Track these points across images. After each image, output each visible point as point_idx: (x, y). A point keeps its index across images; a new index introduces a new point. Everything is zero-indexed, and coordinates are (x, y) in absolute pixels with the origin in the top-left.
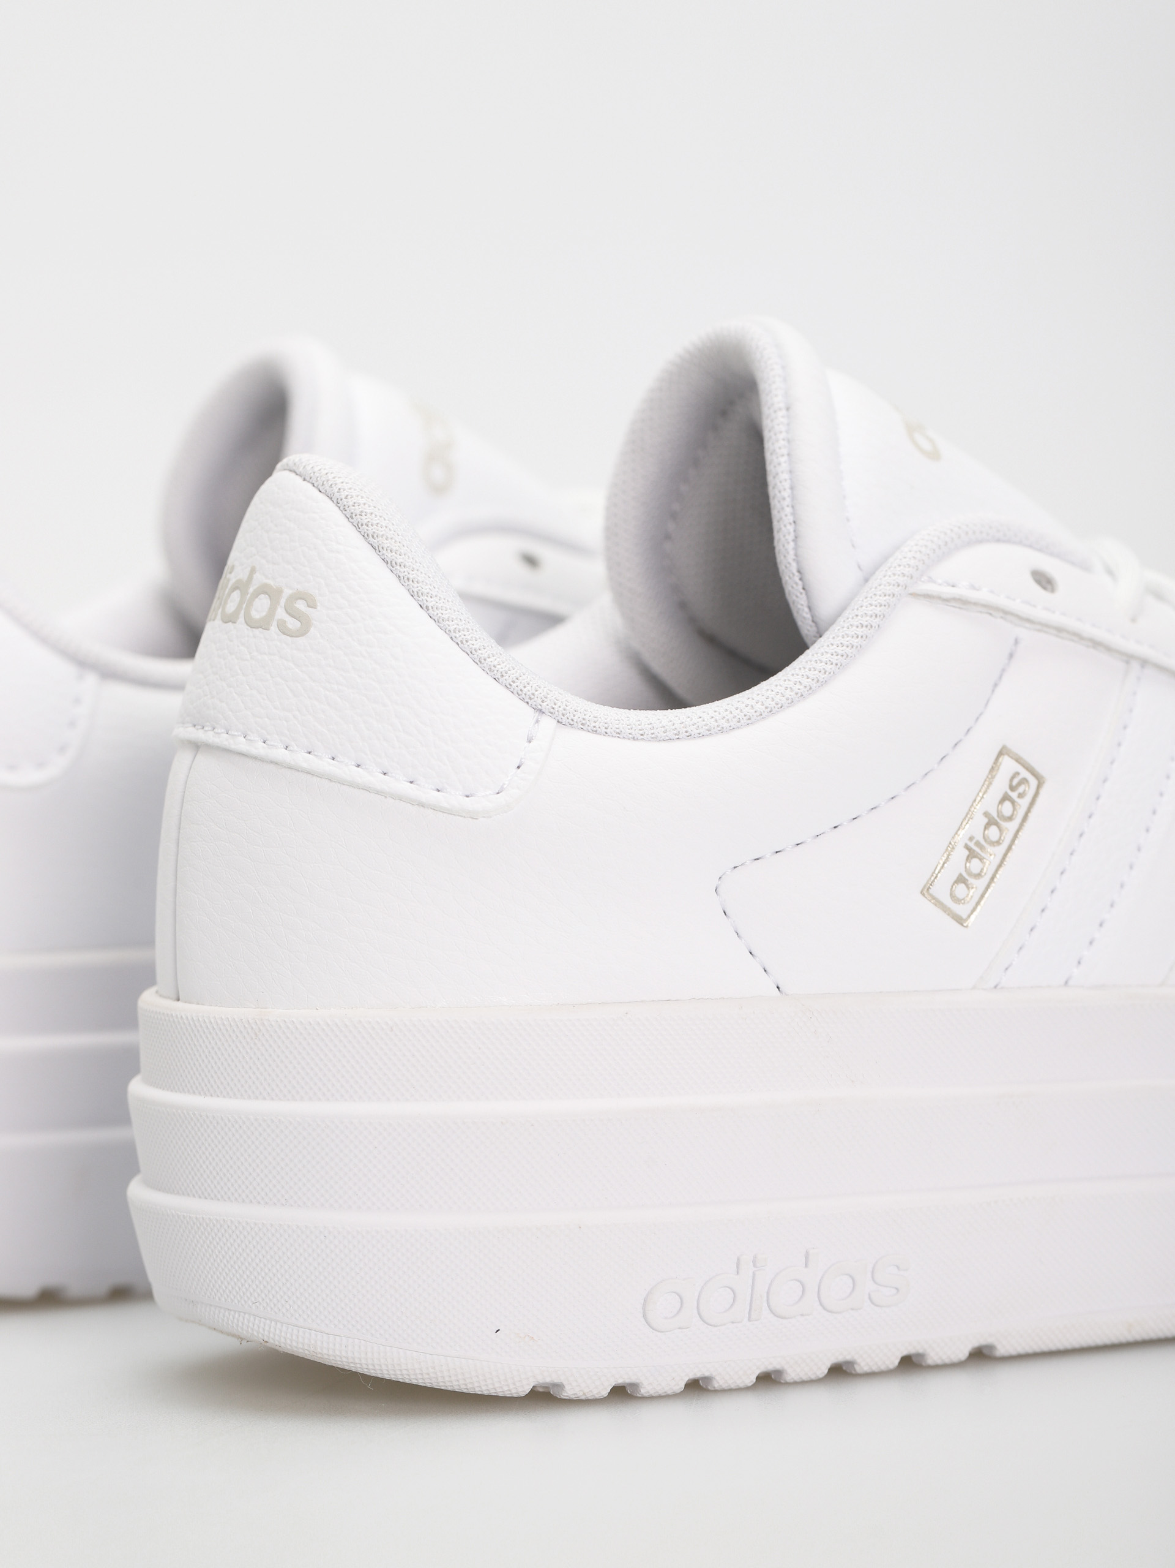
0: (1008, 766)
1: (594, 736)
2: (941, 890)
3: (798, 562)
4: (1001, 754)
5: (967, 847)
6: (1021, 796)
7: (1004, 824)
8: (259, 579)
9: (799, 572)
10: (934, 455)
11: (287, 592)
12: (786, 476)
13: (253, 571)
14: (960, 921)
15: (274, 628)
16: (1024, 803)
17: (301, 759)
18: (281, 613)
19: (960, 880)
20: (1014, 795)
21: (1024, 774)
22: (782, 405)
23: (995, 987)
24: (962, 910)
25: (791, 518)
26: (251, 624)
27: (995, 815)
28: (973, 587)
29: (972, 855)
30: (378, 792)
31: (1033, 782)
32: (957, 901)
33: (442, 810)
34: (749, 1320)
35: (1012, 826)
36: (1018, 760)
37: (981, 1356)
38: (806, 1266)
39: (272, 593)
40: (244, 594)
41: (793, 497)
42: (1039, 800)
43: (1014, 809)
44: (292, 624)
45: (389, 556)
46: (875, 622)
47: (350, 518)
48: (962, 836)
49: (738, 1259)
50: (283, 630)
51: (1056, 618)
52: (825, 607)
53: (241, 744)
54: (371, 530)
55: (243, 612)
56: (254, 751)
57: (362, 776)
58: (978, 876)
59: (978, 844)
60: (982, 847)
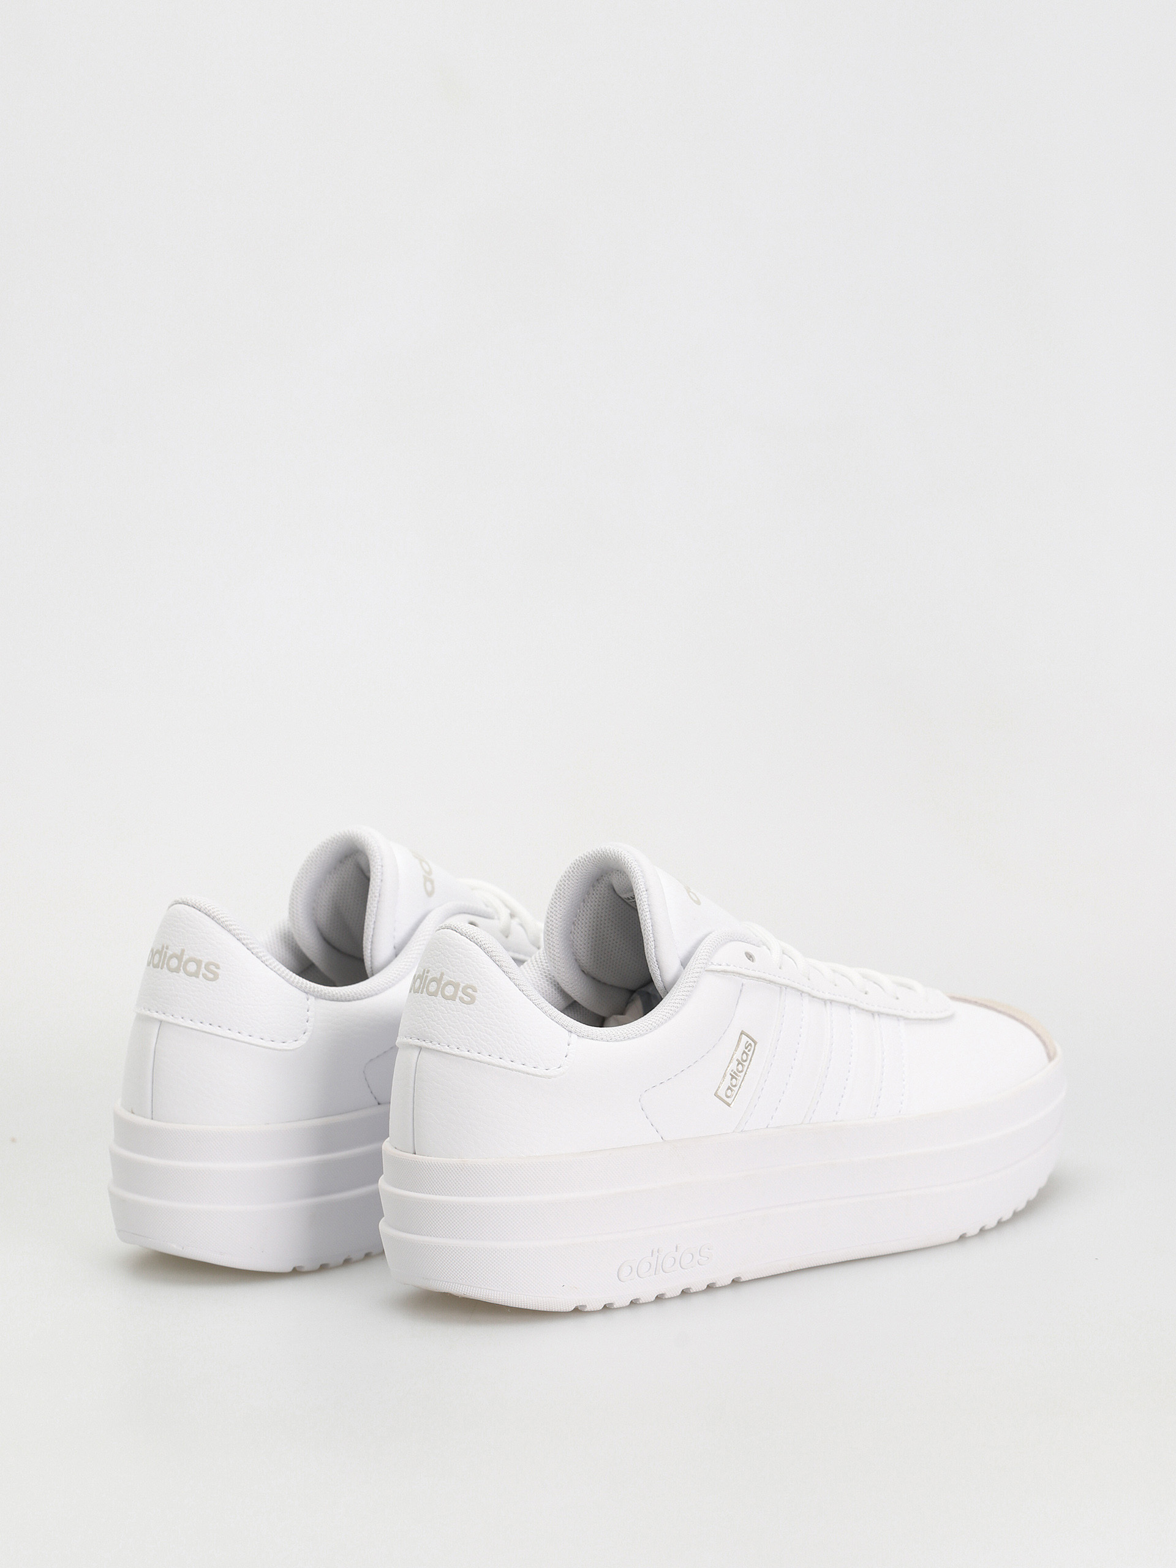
0: (744, 1038)
1: (592, 1041)
2: (721, 1093)
3: (656, 957)
4: (741, 1034)
5: (731, 1074)
6: (749, 1051)
7: (744, 1063)
8: (446, 978)
9: (657, 961)
10: (698, 902)
11: (462, 985)
12: (649, 921)
13: (442, 974)
14: (729, 1105)
15: (457, 1000)
16: (750, 1053)
17: (476, 1056)
18: (460, 994)
19: (729, 1088)
20: (746, 1051)
21: (750, 1041)
22: (644, 889)
23: (742, 1131)
24: (729, 1100)
25: (653, 939)
26: (445, 997)
27: (740, 1059)
28: (728, 965)
29: (733, 1077)
30: (510, 1069)
31: (753, 1044)
32: (728, 1097)
33: (537, 1076)
34: (655, 1274)
35: (746, 1064)
36: (748, 1036)
37: (736, 1282)
38: (676, 1251)
39: (456, 986)
40: (439, 985)
41: (653, 930)
42: (755, 1051)
43: (747, 1057)
44: (466, 998)
45: (505, 969)
46: (694, 984)
47: (487, 953)
48: (729, 1071)
49: (652, 1251)
50: (461, 1000)
51: (757, 974)
52: (669, 976)
53: (447, 1049)
54: (497, 958)
55: (440, 992)
56: (454, 1053)
57: (502, 1062)
58: (735, 1086)
59: (734, 1073)
60: (736, 1074)
